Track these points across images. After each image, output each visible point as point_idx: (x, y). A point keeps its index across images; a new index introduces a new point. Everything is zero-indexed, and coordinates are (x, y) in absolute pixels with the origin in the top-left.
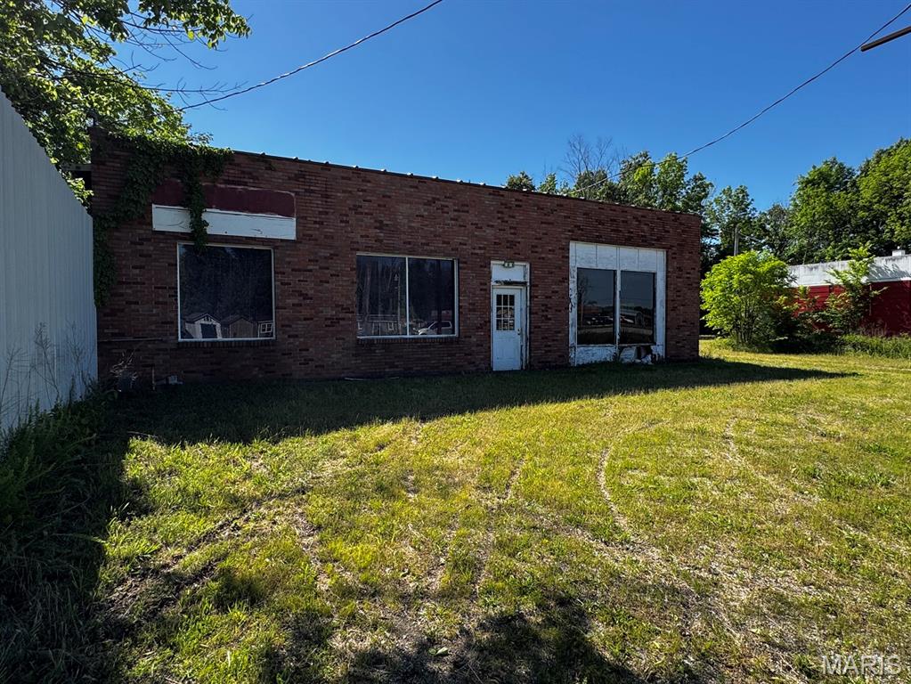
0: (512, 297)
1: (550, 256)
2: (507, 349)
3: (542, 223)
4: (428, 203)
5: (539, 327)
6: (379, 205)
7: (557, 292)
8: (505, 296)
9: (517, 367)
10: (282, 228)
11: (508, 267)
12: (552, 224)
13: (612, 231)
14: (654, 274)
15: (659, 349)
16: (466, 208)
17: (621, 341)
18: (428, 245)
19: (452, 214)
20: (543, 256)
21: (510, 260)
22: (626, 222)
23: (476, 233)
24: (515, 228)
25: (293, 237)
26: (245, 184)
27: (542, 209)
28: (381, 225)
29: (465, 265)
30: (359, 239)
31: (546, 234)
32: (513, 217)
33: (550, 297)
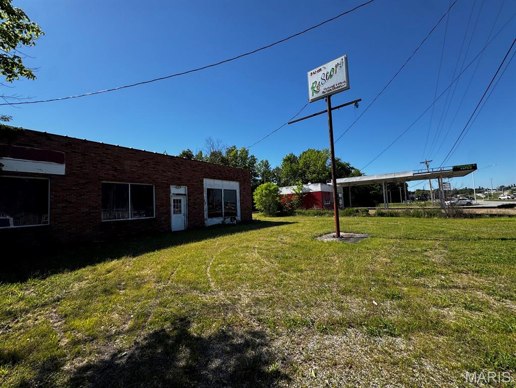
0: (180, 200)
1: (196, 184)
2: (178, 221)
3: (192, 171)
4: (140, 161)
5: (192, 212)
6: (115, 161)
7: (199, 198)
8: (177, 200)
9: (183, 228)
10: (59, 169)
11: (178, 188)
12: (196, 171)
13: (220, 175)
14: (236, 191)
15: (239, 218)
16: (158, 164)
17: (224, 216)
18: (140, 178)
19: (152, 166)
20: (193, 184)
21: (179, 185)
22: (225, 172)
23: (163, 174)
24: (181, 173)
25: (63, 173)
26: (33, 146)
28: (116, 170)
29: (158, 187)
30: (103, 175)
31: (194, 175)
32: (180, 168)
33: (196, 200)
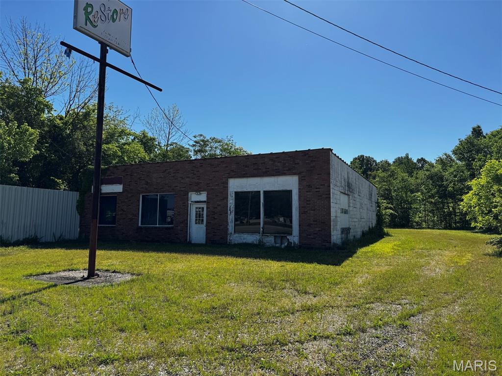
0: (203, 208)
1: (216, 188)
2: (197, 232)
3: (213, 172)
4: (164, 172)
5: (211, 223)
7: (220, 205)
8: (199, 208)
9: (204, 241)
10: (118, 188)
11: (198, 194)
12: (218, 171)
13: (254, 169)
15: (294, 238)
16: (178, 171)
17: (263, 233)
19: (172, 175)
20: (213, 188)
21: (198, 191)
22: (264, 163)
23: (182, 181)
24: (199, 177)
25: (121, 191)
27: (213, 165)
29: (176, 196)
30: (140, 189)
31: (215, 177)
32: (198, 171)
33: (216, 208)
